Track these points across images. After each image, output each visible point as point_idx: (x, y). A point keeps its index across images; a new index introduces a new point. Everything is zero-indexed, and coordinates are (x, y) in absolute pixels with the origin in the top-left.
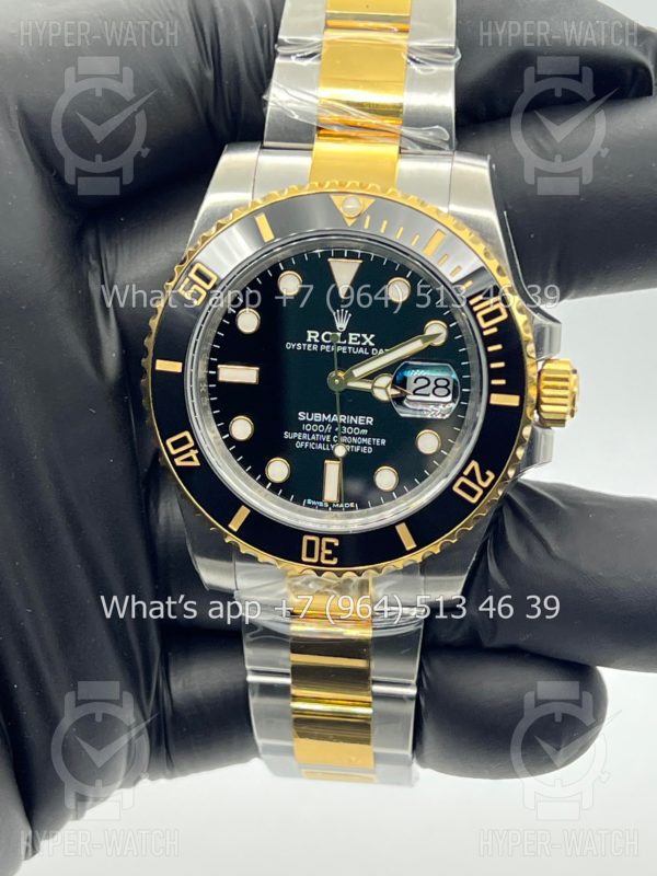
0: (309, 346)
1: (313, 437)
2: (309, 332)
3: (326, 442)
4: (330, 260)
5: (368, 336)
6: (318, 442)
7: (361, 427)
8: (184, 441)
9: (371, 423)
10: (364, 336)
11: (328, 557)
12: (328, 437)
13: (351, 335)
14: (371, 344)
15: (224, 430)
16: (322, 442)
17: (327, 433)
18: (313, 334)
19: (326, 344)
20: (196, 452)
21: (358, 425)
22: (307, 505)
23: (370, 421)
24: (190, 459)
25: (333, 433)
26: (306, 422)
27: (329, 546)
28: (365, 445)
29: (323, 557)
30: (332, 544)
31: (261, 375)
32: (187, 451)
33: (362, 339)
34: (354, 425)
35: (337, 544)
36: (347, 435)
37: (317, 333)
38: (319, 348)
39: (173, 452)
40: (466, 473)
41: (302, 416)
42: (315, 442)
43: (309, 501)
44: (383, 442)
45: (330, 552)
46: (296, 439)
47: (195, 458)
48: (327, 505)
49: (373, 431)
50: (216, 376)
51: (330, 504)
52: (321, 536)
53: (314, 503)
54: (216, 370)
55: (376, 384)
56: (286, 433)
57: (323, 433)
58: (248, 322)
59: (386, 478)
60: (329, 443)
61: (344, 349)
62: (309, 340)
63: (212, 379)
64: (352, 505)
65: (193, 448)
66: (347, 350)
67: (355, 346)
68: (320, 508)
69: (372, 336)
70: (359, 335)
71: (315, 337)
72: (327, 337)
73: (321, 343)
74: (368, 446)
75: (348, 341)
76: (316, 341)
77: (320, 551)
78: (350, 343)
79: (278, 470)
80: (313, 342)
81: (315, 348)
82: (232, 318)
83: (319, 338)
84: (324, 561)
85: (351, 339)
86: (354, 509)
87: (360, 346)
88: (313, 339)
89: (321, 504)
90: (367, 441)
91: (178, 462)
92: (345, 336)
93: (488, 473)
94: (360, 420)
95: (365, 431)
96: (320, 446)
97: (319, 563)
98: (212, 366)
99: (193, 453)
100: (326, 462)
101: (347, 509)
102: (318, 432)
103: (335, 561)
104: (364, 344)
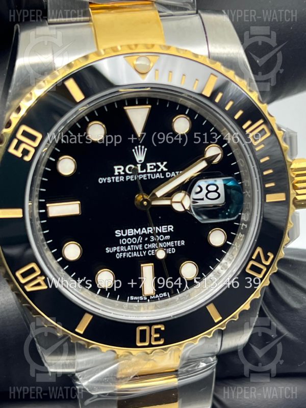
0: (117, 178)
1: (129, 248)
2: (116, 168)
3: (139, 250)
4: (125, 108)
5: (162, 164)
6: (133, 251)
7: (165, 234)
8: (32, 271)
9: (172, 229)
10: (159, 164)
11: (157, 339)
12: (140, 246)
13: (148, 165)
14: (165, 169)
15: (58, 254)
16: (136, 251)
17: (140, 243)
18: (119, 169)
19: (130, 175)
20: (43, 278)
21: (162, 233)
22: (130, 301)
23: (171, 228)
24: (39, 284)
25: (144, 243)
26: (122, 237)
27: (157, 331)
28: (169, 247)
29: (153, 339)
30: (160, 329)
31: (82, 207)
32: (35, 278)
33: (158, 167)
34: (159, 234)
35: (163, 329)
36: (155, 242)
37: (122, 168)
38: (125, 179)
39: (23, 281)
40: (254, 257)
41: (118, 233)
42: (131, 251)
43: (132, 298)
44: (183, 243)
45: (158, 335)
46: (116, 252)
47: (42, 283)
48: (146, 299)
49: (174, 236)
50: (46, 213)
51: (148, 297)
52: (150, 325)
53: (136, 298)
54: (46, 208)
55: (173, 200)
56: (107, 249)
57: (136, 244)
58: (67, 166)
59: (189, 270)
60: (142, 251)
61: (145, 176)
62: (116, 173)
63: (43, 216)
64: (165, 294)
65: (40, 275)
66: (147, 176)
67: (153, 173)
68: (141, 301)
69: (165, 163)
70: (154, 164)
71: (121, 171)
72: (130, 169)
73: (126, 174)
74: (171, 247)
75: (147, 170)
76: (122, 173)
77: (151, 336)
78: (149, 171)
79: (105, 278)
80: (120, 175)
81: (122, 179)
82: (53, 165)
83: (124, 171)
84: (154, 343)
85: (149, 168)
86: (167, 297)
87: (156, 172)
88: (119, 173)
89: (141, 298)
90: (171, 244)
91: (29, 288)
92: (144, 166)
93: (269, 254)
94: (163, 229)
95: (168, 237)
96: (135, 254)
97: (150, 345)
98: (42, 206)
99: (41, 280)
100: (142, 265)
101: (161, 299)
102: (132, 244)
103: (162, 342)
104: (159, 170)
